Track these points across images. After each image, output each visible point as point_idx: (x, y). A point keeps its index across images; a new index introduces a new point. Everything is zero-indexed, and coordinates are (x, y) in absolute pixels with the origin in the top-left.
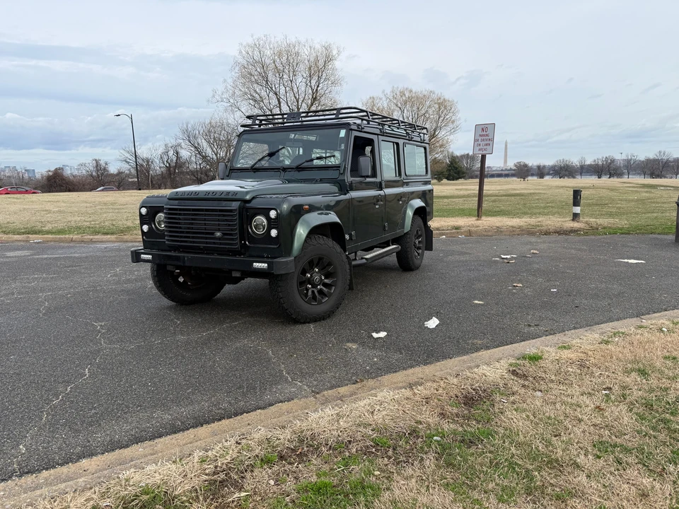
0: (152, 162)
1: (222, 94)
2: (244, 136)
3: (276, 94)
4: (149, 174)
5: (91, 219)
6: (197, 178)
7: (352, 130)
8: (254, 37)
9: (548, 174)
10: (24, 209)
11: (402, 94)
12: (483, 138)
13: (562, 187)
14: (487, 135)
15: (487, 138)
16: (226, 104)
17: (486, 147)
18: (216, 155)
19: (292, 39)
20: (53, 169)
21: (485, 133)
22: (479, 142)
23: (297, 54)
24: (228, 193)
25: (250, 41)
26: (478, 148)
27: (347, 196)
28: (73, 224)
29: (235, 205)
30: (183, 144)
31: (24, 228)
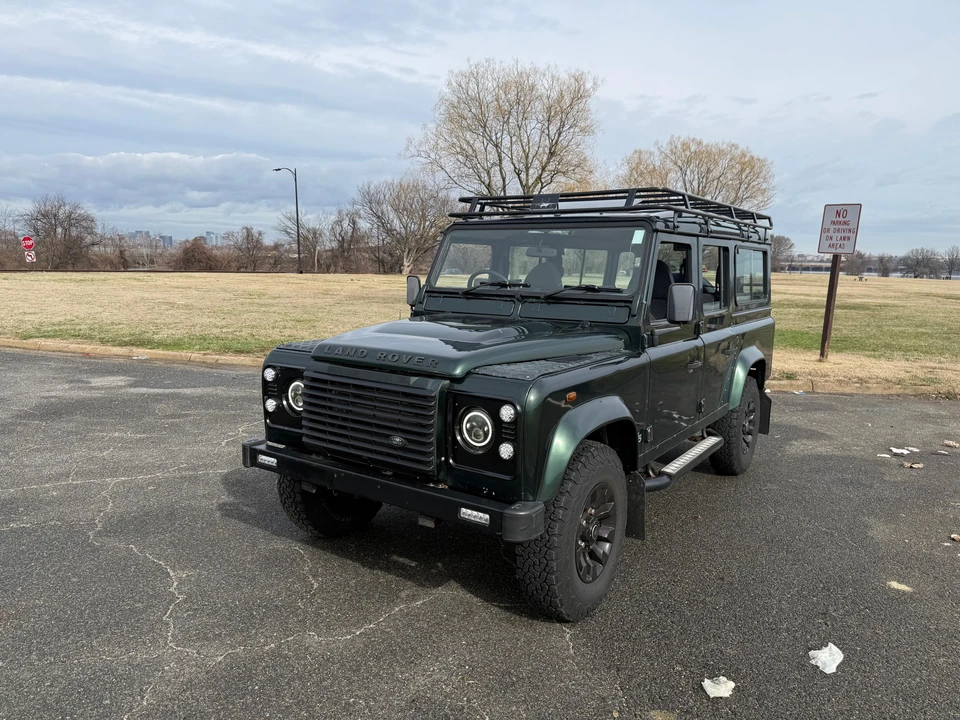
0: (320, 235)
1: (420, 145)
2: (456, 234)
3: (496, 146)
4: (315, 250)
5: (224, 323)
6: (378, 258)
7: (657, 231)
8: (472, 62)
9: (895, 270)
10: (142, 299)
11: (686, 146)
12: (837, 227)
13: (928, 295)
14: (845, 223)
15: (845, 227)
16: (424, 160)
17: (842, 242)
18: (405, 228)
19: (526, 65)
20: (191, 238)
21: (841, 219)
22: (831, 234)
23: (532, 88)
24: (423, 358)
25: (465, 68)
26: (827, 243)
27: (643, 359)
28: (197, 331)
29: (434, 387)
30: (362, 212)
31: (131, 335)
